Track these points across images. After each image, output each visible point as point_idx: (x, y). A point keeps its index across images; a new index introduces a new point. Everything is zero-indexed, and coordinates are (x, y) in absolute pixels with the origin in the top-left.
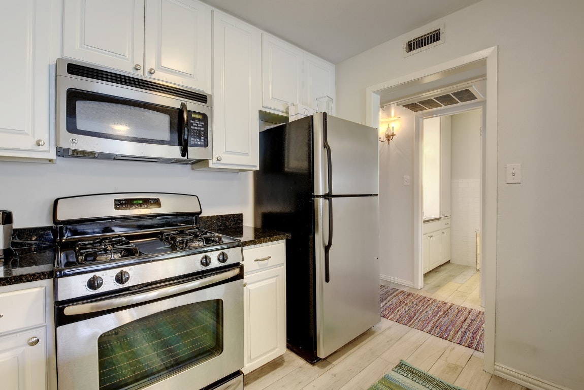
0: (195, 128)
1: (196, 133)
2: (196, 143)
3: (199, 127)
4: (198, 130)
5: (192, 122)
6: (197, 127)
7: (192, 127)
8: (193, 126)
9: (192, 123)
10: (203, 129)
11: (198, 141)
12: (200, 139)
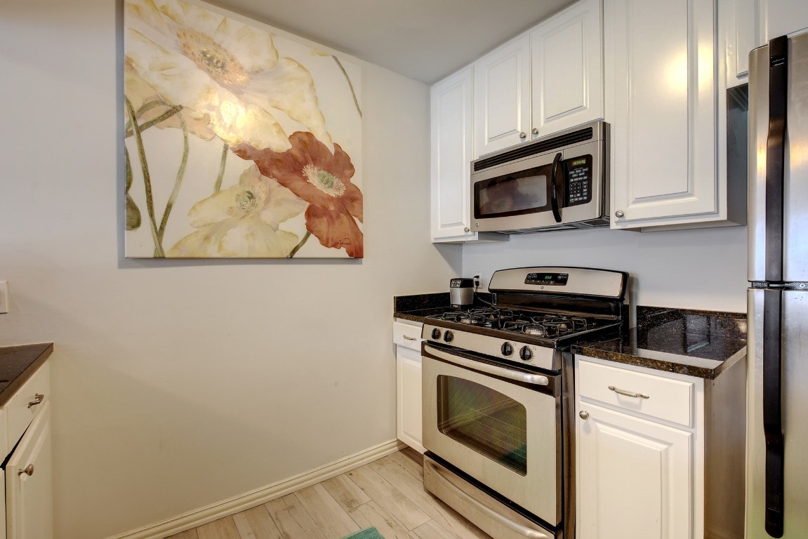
0: (575, 180)
1: (577, 186)
2: (576, 199)
3: (581, 176)
4: (578, 181)
5: (571, 173)
6: (578, 177)
7: (572, 180)
8: (572, 178)
9: (571, 175)
10: (585, 178)
11: (579, 197)
12: (582, 192)
